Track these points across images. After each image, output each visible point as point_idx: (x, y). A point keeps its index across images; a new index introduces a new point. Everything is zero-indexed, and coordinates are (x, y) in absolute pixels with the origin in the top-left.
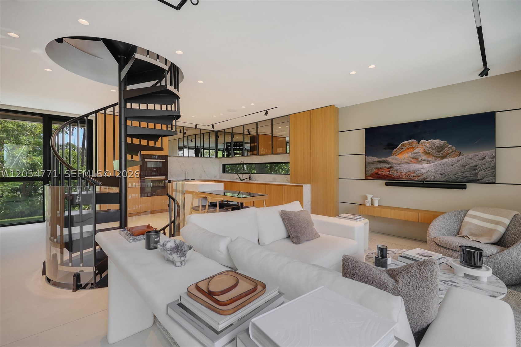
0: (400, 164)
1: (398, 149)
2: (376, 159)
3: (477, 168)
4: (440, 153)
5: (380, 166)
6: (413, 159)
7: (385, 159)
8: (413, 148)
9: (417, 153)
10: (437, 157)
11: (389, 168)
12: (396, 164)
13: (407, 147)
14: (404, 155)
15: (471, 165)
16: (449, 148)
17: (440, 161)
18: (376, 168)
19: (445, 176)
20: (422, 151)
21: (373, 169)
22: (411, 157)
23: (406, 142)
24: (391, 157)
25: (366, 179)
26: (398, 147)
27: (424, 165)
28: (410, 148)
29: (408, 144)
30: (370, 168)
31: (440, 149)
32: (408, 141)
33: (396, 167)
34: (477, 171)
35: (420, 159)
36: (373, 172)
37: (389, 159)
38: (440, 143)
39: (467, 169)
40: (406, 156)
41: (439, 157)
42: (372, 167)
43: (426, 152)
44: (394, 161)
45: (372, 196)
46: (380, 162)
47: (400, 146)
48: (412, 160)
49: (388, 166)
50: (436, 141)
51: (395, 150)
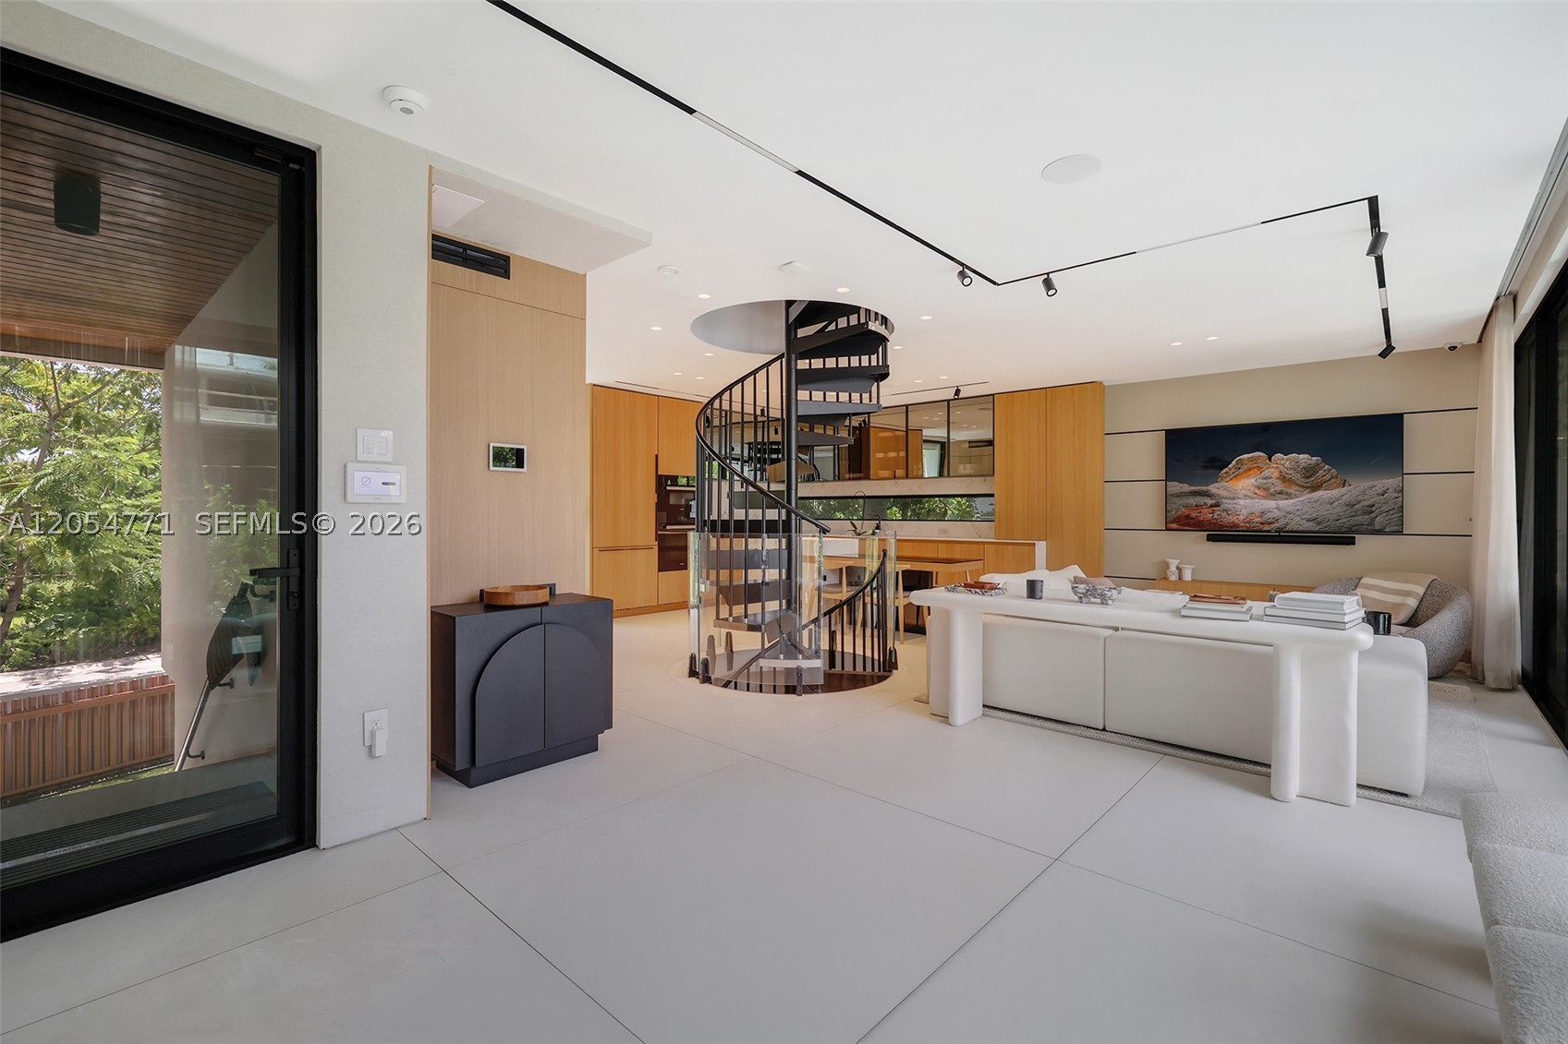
0: (1233, 499)
1: (1230, 469)
2: (1186, 488)
3: (1374, 509)
4: (1311, 481)
5: (1193, 501)
6: (1259, 489)
7: (1204, 488)
8: (1259, 468)
9: (1266, 478)
10: (1303, 487)
11: (1212, 506)
12: (1225, 498)
13: (1249, 466)
14: (1242, 481)
15: (1363, 504)
16: (1326, 470)
17: (1309, 496)
18: (1186, 506)
19: (1319, 523)
20: (1276, 474)
21: (1179, 507)
22: (1255, 486)
23: (1245, 456)
24: (1216, 485)
25: (1166, 530)
26: (1230, 466)
27: (1280, 502)
28: (1253, 468)
29: (1249, 460)
30: (1174, 506)
31: (1309, 472)
32: (1250, 455)
33: (1227, 504)
34: (1373, 515)
35: (1272, 490)
36: (1180, 513)
37: (1212, 488)
38: (1310, 462)
39: (1356, 511)
40: (1246, 484)
41: (1308, 488)
42: (1179, 503)
43: (1285, 477)
44: (1223, 493)
45: (1178, 561)
46: (1194, 494)
47: (1234, 462)
48: (1257, 491)
49: (1210, 502)
50: (1301, 456)
51: (1224, 470)
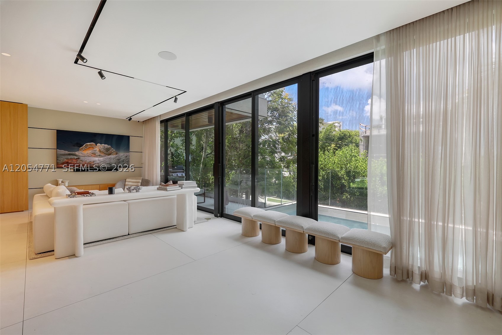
0: (84, 157)
1: (83, 147)
2: (67, 152)
3: (124, 161)
4: (107, 152)
5: (70, 157)
6: (93, 154)
7: (74, 153)
8: (93, 148)
9: (95, 151)
10: (106, 154)
11: (76, 159)
12: (82, 157)
13: (89, 146)
14: (87, 151)
15: (122, 159)
16: (113, 150)
17: (108, 157)
18: (67, 159)
19: (110, 165)
20: (98, 150)
22: (91, 153)
23: (88, 143)
24: (78, 152)
25: (57, 168)
26: (83, 146)
27: (99, 158)
28: (91, 147)
29: (90, 145)
30: (62, 158)
31: (107, 150)
32: (90, 143)
33: (82, 158)
34: (124, 163)
35: (97, 155)
36: (64, 161)
37: (77, 153)
38: (108, 147)
39: (120, 161)
40: (89, 152)
41: (107, 154)
42: (64, 157)
43: (101, 151)
44: (80, 155)
45: (62, 180)
46: (70, 154)
47: (84, 145)
48: (92, 155)
49: (76, 157)
50: (105, 145)
51: (81, 147)
